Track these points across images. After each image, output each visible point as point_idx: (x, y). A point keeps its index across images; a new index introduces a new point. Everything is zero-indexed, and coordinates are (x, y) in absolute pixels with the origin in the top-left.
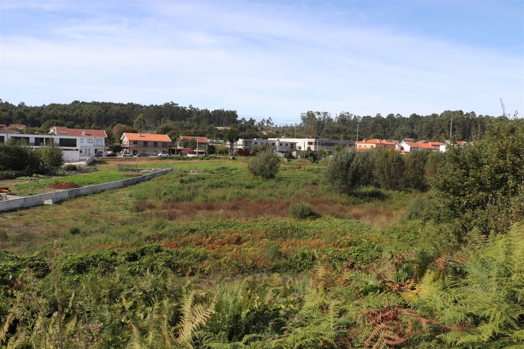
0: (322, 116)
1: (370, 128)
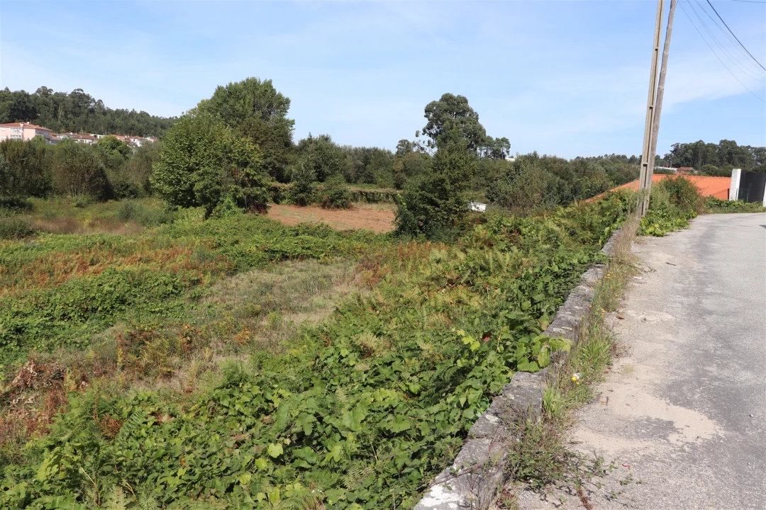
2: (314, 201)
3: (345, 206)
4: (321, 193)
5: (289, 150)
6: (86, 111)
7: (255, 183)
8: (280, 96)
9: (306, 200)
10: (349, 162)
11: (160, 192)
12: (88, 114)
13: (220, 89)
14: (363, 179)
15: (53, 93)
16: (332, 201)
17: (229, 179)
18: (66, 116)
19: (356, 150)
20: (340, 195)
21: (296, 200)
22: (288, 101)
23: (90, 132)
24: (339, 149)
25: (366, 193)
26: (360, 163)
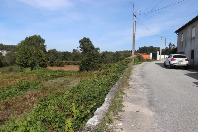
2: (55, 65)
4: (56, 63)
7: (44, 61)
9: (53, 65)
11: (18, 64)
17: (38, 60)
20: (61, 63)
21: (51, 65)
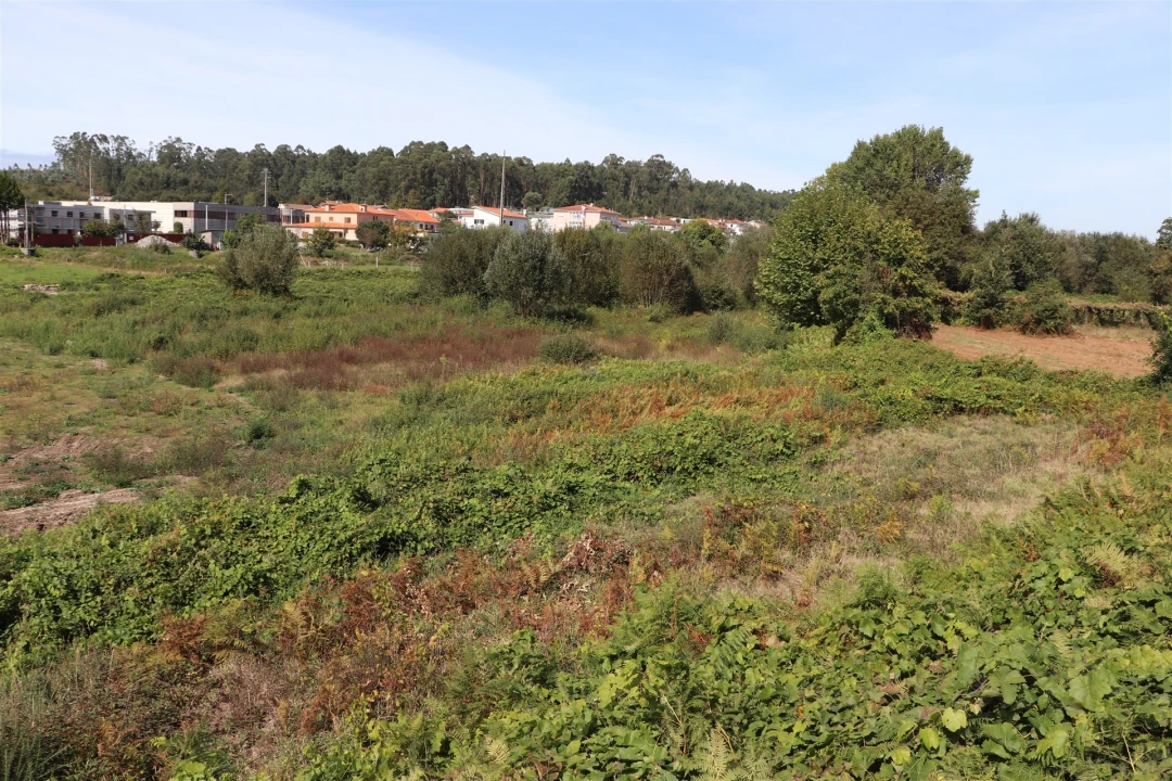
0: (112, 145)
1: (244, 176)
2: (1008, 321)
3: (1061, 331)
4: (1020, 309)
5: (969, 239)
6: (667, 185)
7: (913, 291)
8: (956, 153)
9: (995, 319)
10: (1071, 258)
11: (769, 302)
12: (668, 190)
13: (861, 145)
14: (1091, 287)
15: (624, 163)
16: (1038, 322)
17: (874, 284)
18: (640, 192)
19: (1083, 238)
20: (1053, 312)
21: (979, 319)
22: (968, 160)
23: (671, 215)
24: (1051, 236)
25: (1099, 310)
26: (1090, 259)
